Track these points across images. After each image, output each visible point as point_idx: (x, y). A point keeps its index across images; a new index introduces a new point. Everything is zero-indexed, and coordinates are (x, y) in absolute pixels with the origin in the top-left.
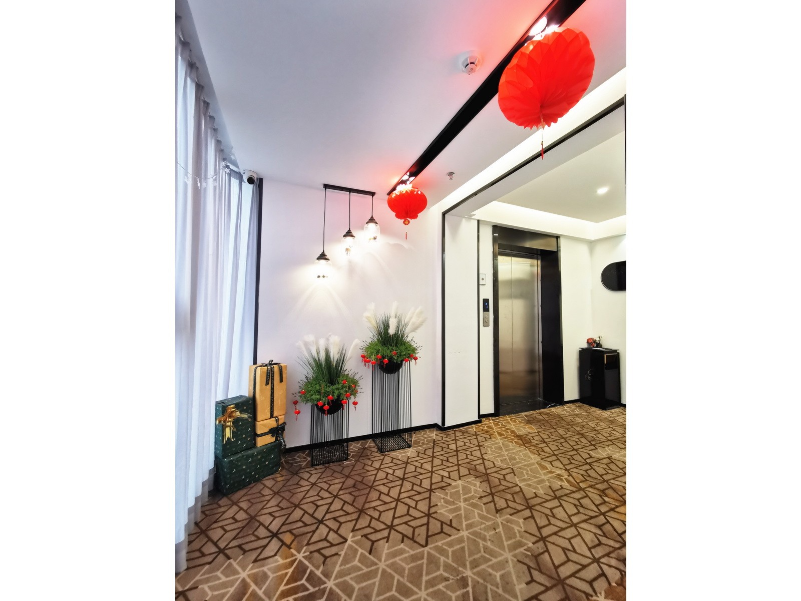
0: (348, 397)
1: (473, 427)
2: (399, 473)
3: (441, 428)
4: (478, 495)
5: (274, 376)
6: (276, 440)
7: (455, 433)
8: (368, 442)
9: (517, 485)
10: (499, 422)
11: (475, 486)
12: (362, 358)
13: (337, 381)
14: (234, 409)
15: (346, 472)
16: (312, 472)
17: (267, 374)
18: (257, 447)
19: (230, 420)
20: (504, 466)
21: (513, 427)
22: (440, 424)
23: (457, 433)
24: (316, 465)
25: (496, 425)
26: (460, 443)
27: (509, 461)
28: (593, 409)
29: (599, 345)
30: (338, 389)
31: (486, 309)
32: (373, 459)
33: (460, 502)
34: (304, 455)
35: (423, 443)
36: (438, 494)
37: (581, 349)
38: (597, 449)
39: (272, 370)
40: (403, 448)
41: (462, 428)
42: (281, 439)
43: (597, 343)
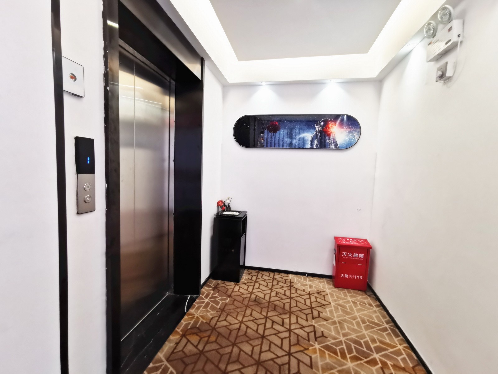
43: (226, 206)
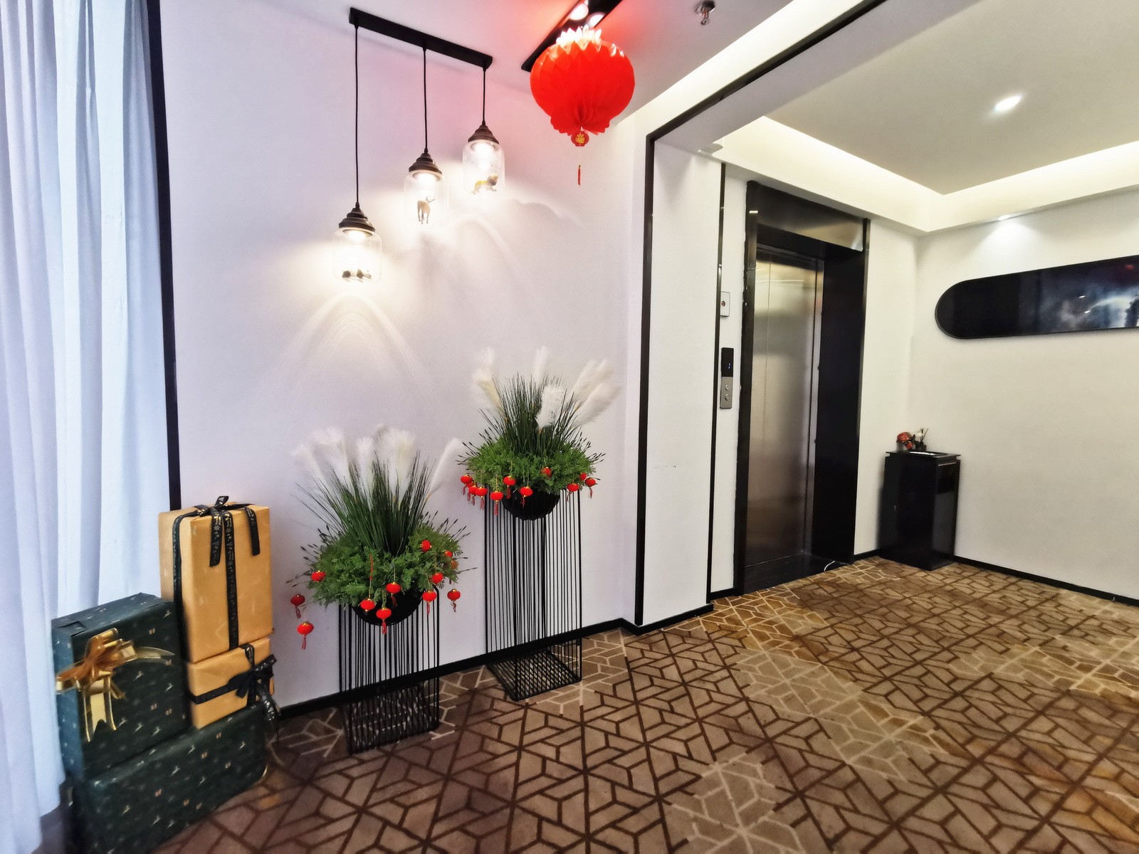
0: (437, 582)
1: (698, 623)
2: (571, 755)
3: (634, 629)
4: (771, 799)
5: (232, 540)
6: (249, 704)
7: (665, 638)
8: (478, 674)
9: (843, 764)
10: (749, 608)
11: (755, 774)
12: (463, 485)
13: (410, 547)
14: (114, 643)
15: (441, 762)
16: (355, 772)
17: (213, 536)
18: (195, 728)
19: (101, 673)
20: (799, 716)
21: (779, 616)
22: (631, 619)
23: (670, 638)
24: (361, 750)
25: (745, 614)
26: (686, 664)
27: (802, 702)
28: (909, 570)
29: (921, 446)
30: (411, 566)
31: (728, 372)
32: (502, 720)
33: (737, 825)
34: (325, 724)
35: (604, 669)
36: (678, 807)
37: (889, 455)
38: (956, 657)
39: (228, 526)
40: (562, 686)
41: (677, 627)
42: (264, 698)
43: (916, 443)
